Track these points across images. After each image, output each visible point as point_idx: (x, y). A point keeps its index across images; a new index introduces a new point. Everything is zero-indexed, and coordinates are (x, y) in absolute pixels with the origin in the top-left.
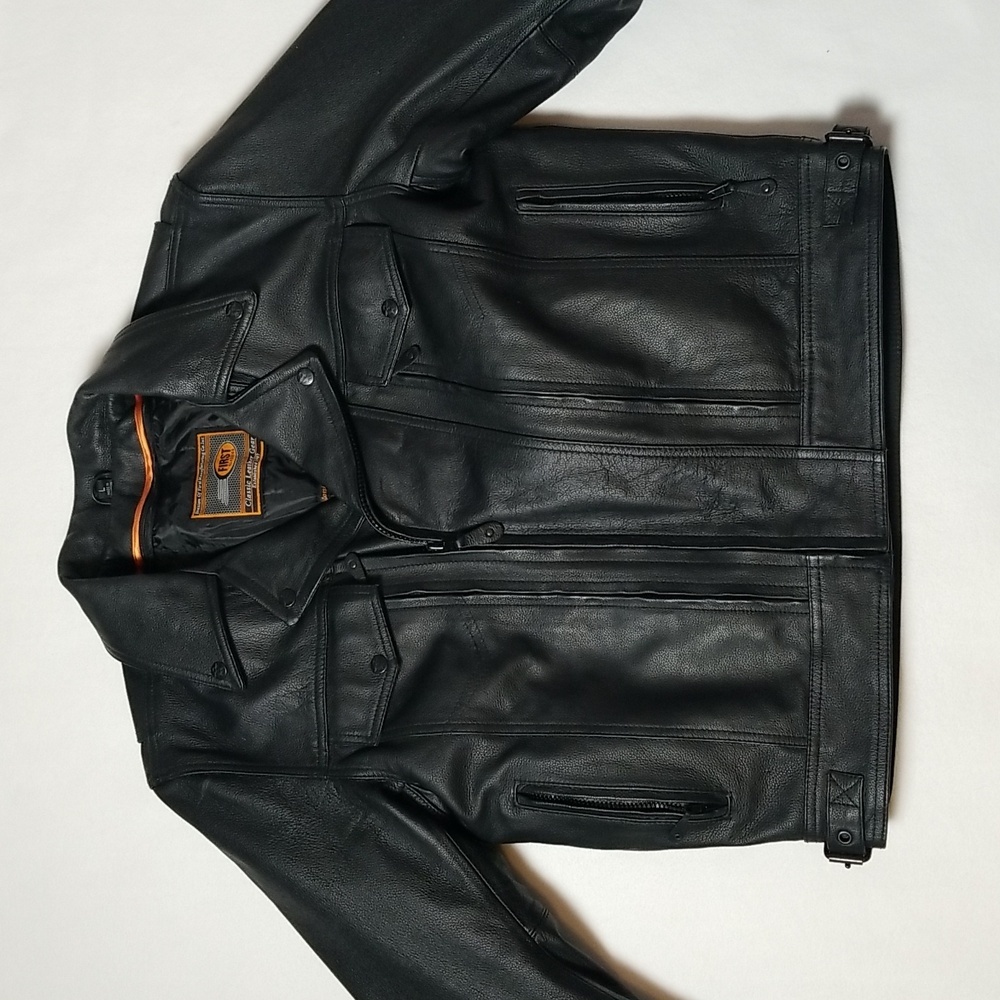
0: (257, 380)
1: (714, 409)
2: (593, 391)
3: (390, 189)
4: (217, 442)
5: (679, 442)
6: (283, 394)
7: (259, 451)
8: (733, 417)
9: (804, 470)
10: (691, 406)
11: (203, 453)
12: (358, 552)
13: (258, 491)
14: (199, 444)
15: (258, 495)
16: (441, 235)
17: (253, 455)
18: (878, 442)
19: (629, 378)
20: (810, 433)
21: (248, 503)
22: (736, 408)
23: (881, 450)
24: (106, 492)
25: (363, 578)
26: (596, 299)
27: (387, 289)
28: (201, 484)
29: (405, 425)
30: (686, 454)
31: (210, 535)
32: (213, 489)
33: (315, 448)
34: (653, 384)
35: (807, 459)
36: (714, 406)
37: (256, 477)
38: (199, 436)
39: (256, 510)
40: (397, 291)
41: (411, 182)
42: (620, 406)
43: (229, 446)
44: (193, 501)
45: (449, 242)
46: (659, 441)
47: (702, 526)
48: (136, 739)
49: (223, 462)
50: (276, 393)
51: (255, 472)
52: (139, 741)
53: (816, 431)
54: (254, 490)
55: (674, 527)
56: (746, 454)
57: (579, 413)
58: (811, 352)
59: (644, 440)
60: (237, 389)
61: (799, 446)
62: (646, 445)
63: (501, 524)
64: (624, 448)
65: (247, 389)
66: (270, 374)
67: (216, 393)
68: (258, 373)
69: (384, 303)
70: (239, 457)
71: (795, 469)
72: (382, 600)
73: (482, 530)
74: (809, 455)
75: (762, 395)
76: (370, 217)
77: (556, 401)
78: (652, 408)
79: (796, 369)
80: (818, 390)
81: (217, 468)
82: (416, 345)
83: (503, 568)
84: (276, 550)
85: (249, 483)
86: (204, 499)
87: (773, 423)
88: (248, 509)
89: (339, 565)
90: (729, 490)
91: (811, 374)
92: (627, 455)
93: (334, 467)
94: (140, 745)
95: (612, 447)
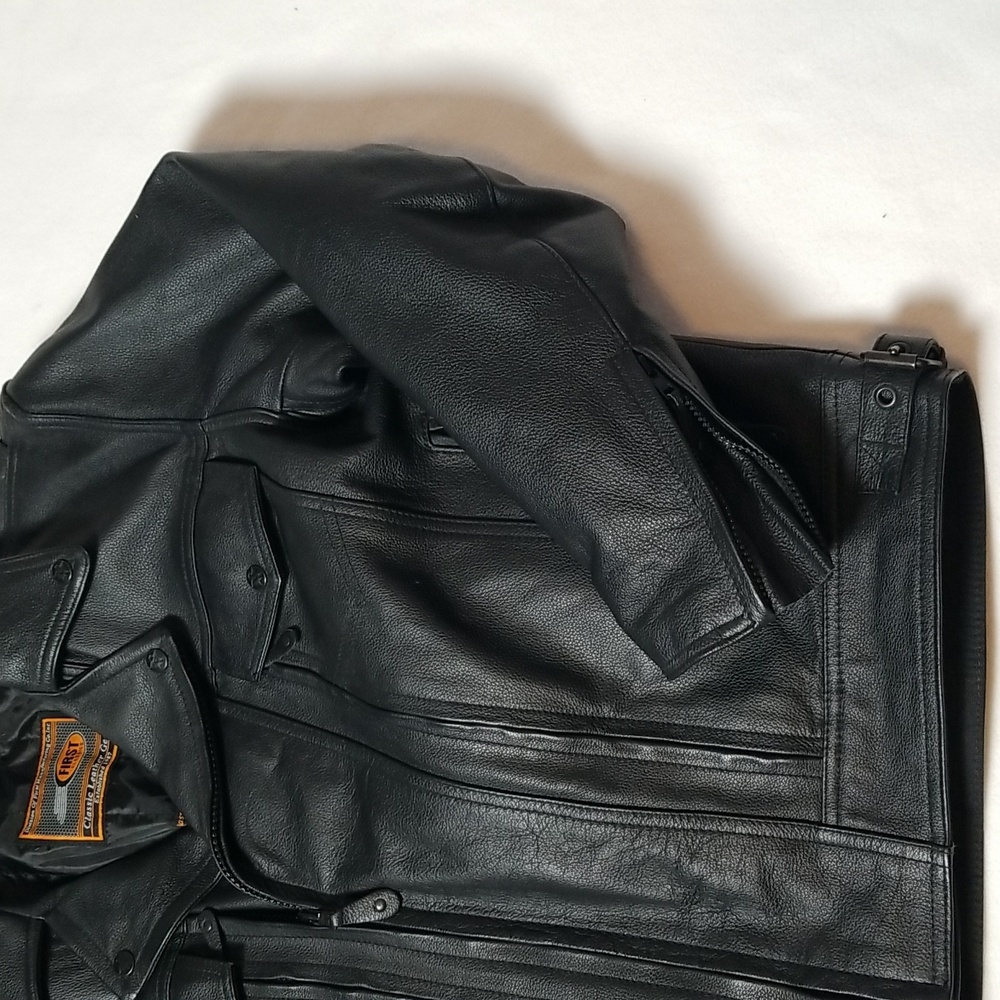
0: (99, 661)
1: (692, 756)
2: (517, 719)
3: (254, 416)
4: (64, 732)
5: (639, 802)
6: (131, 681)
8: (722, 770)
9: (829, 860)
10: (661, 749)
11: (48, 743)
12: (217, 907)
13: (100, 808)
14: (44, 732)
15: (100, 814)
16: (312, 485)
17: (103, 754)
18: (939, 831)
19: (570, 703)
20: (838, 806)
22: (727, 758)
23: (944, 846)
25: (219, 947)
26: (529, 583)
27: (253, 551)
28: (38, 789)
29: (283, 734)
30: (649, 823)
31: (41, 862)
32: (49, 800)
33: (170, 757)
34: (607, 711)
35: (833, 844)
36: (693, 752)
37: (100, 786)
38: (44, 721)
39: (96, 835)
40: (264, 555)
41: (282, 406)
42: (554, 742)
43: (78, 738)
44: (26, 812)
45: (323, 495)
46: (608, 799)
47: (678, 927)
49: (67, 762)
50: (122, 678)
51: (100, 779)
53: (847, 803)
54: (96, 806)
55: (638, 923)
56: (739, 829)
57: (496, 749)
58: (841, 681)
59: (591, 795)
60: (75, 672)
61: (820, 824)
62: (590, 804)
63: (398, 894)
64: (559, 806)
65: (86, 672)
66: (114, 654)
67: (41, 679)
68: (101, 651)
69: (249, 571)
70: (88, 756)
71: (813, 859)
72: (238, 982)
73: (369, 901)
74: (835, 838)
75: (763, 740)
76: (233, 450)
77: (463, 730)
78: (603, 749)
79: (817, 705)
80: (851, 739)
81: (59, 768)
82: (294, 628)
83: (399, 955)
84: (118, 892)
85: (91, 796)
86: (38, 812)
87: (783, 784)
88: (87, 833)
89: (194, 922)
90: (715, 880)
91: (840, 714)
92: (564, 817)
93: (190, 788)
95: (544, 803)
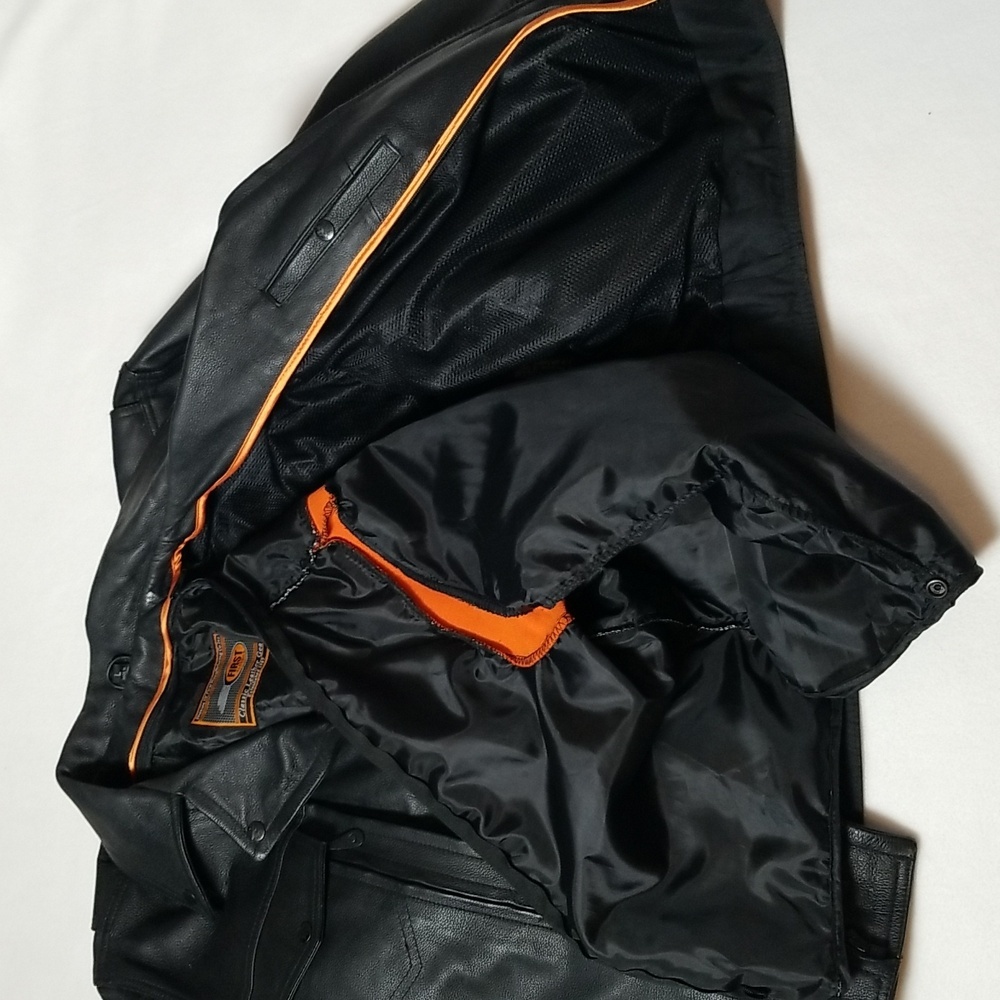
7: (264, 656)
11: (221, 652)
13: (252, 700)
14: (216, 643)
15: (252, 705)
21: (242, 713)
24: (121, 677)
37: (255, 684)
38: (215, 635)
43: (242, 647)
44: (199, 704)
48: (90, 926)
49: (234, 667)
51: (255, 679)
52: (93, 928)
70: (248, 662)
81: (228, 671)
85: (247, 692)
86: (207, 704)
88: (243, 720)
94: (93, 933)
